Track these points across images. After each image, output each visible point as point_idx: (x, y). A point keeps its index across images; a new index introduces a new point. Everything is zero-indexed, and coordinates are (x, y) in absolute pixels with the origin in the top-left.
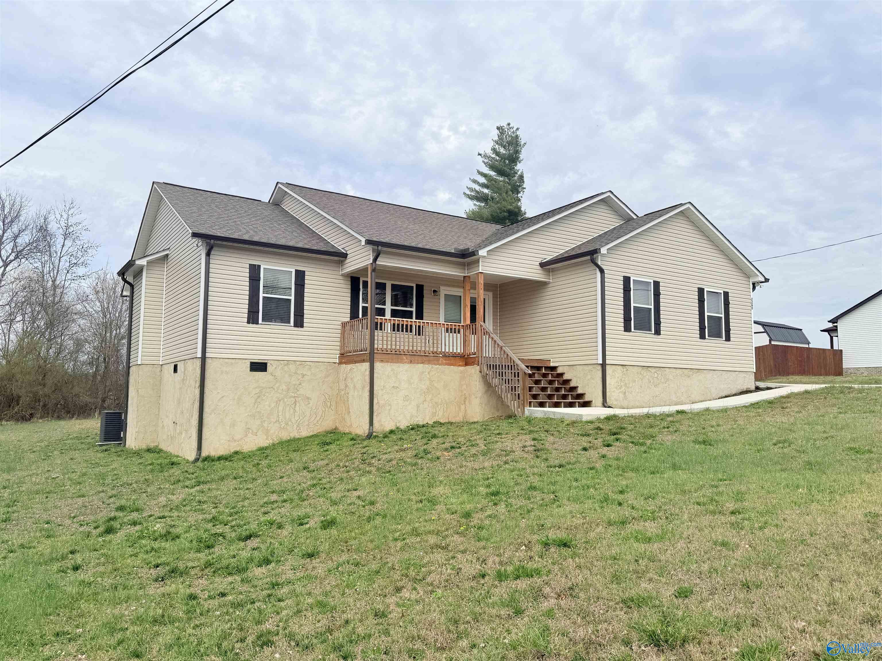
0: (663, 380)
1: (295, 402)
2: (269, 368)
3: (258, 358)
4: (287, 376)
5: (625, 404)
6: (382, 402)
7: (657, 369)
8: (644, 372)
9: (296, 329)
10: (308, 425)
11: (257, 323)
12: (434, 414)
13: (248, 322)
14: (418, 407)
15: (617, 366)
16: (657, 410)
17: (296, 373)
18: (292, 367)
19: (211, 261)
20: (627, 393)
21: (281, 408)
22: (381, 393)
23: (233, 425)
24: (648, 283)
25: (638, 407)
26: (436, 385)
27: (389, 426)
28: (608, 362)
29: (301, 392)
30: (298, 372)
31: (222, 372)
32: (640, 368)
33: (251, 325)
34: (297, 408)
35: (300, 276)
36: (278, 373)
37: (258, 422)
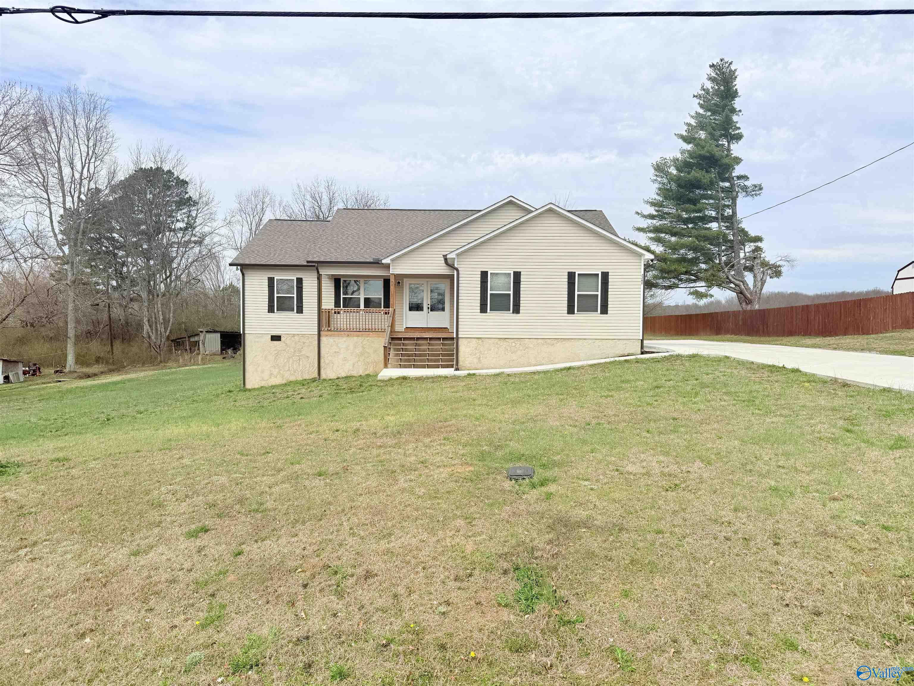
0: (521, 348)
1: (299, 359)
2: (282, 339)
3: (276, 333)
4: (293, 343)
5: (480, 366)
6: (327, 361)
7: (516, 340)
8: (501, 343)
9: (298, 314)
10: (308, 373)
11: (274, 312)
12: (366, 369)
13: (269, 312)
14: (354, 364)
16: (507, 371)
17: (299, 342)
18: (297, 338)
19: (245, 278)
20: (481, 359)
21: (290, 363)
22: (326, 355)
23: (263, 372)
25: (492, 368)
26: (367, 350)
27: (333, 376)
28: (460, 336)
29: (303, 353)
30: (301, 341)
31: (255, 342)
32: (497, 340)
33: (270, 314)
34: (301, 362)
35: (300, 281)
36: (288, 342)
37: (277, 370)
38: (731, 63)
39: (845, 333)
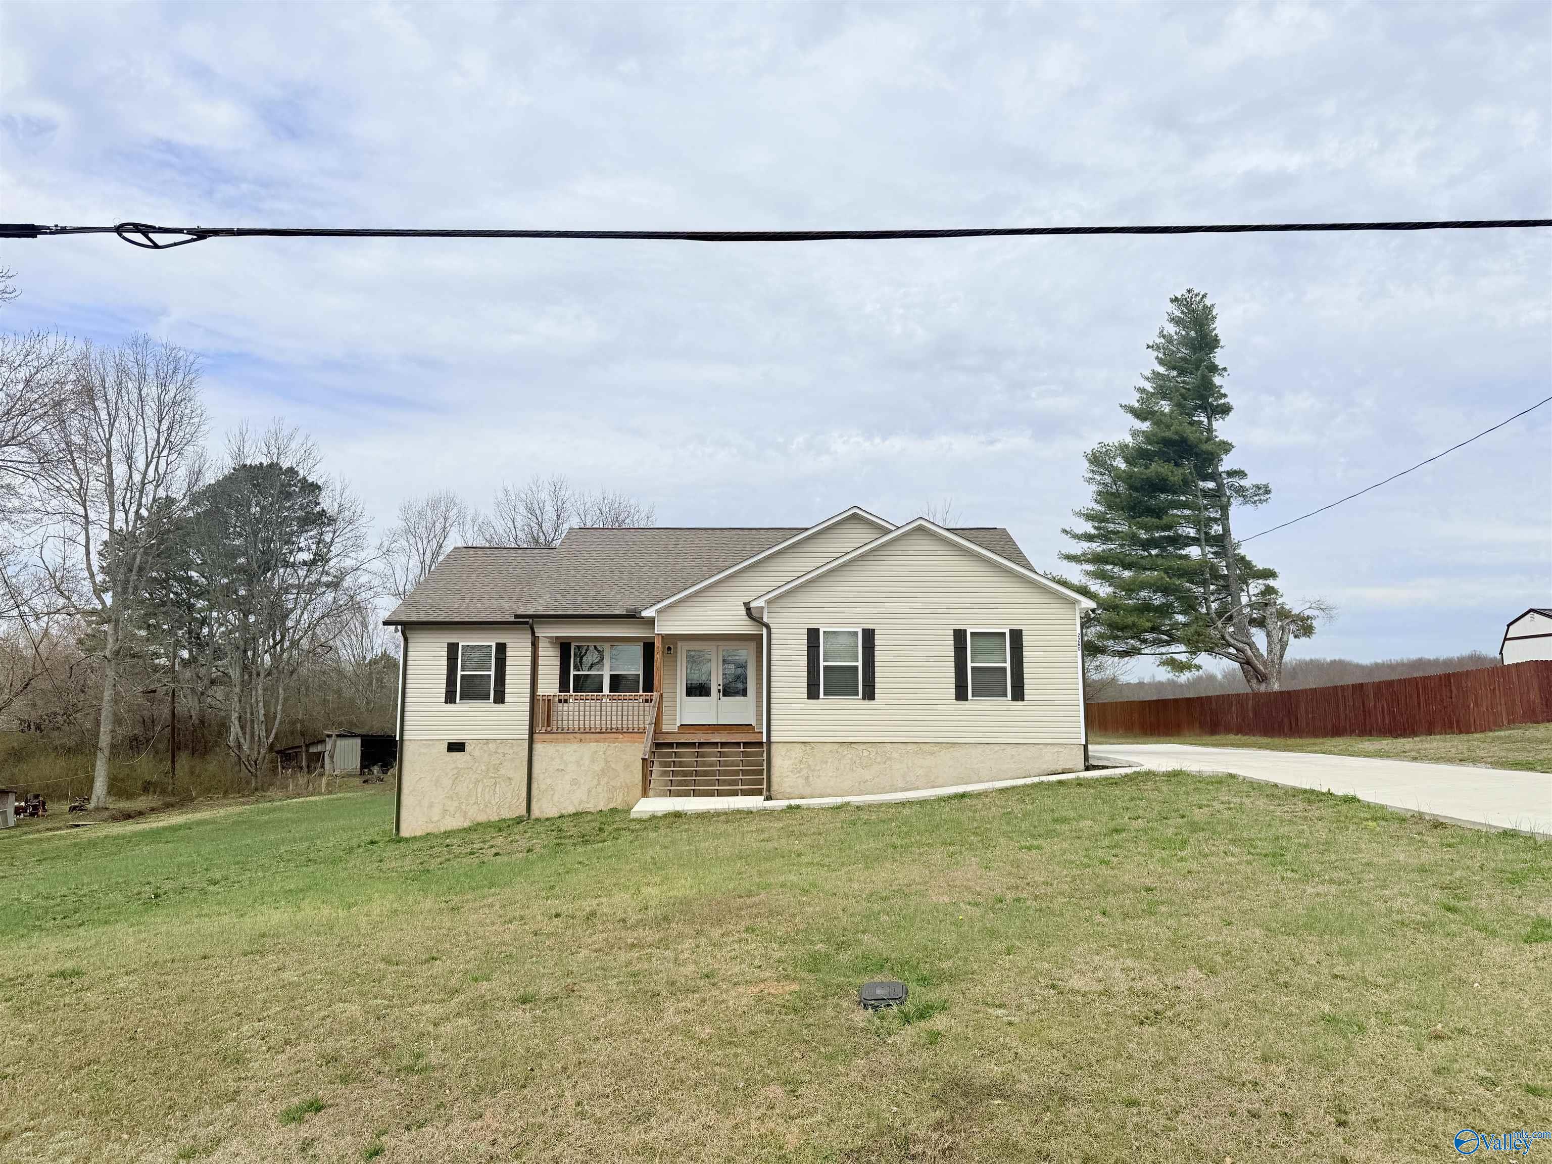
0: (879, 760)
1: (495, 783)
2: (467, 748)
3: (455, 738)
4: (486, 755)
5: (808, 791)
6: (543, 787)
7: (870, 745)
8: (844, 750)
9: (497, 705)
10: (509, 807)
11: (455, 703)
12: (610, 800)
13: (446, 702)
14: (589, 791)
15: (795, 745)
16: (855, 799)
17: (496, 752)
18: (492, 746)
19: (410, 645)
20: (811, 779)
21: (480, 790)
23: (431, 806)
24: (856, 633)
25: (829, 796)
26: (613, 766)
27: (553, 812)
28: (773, 739)
29: (502, 772)
30: (499, 751)
31: (420, 755)
32: (836, 746)
33: (449, 705)
34: (497, 789)
35: (501, 648)
36: (477, 753)
37: (456, 804)
38: (1204, 296)
39: (1431, 731)
